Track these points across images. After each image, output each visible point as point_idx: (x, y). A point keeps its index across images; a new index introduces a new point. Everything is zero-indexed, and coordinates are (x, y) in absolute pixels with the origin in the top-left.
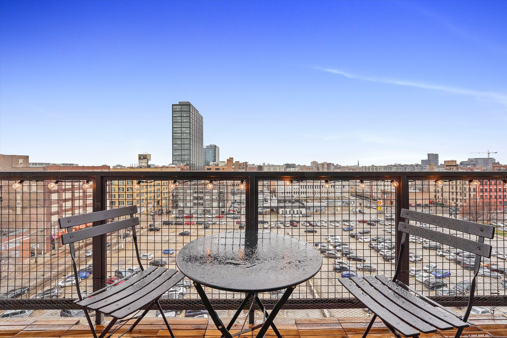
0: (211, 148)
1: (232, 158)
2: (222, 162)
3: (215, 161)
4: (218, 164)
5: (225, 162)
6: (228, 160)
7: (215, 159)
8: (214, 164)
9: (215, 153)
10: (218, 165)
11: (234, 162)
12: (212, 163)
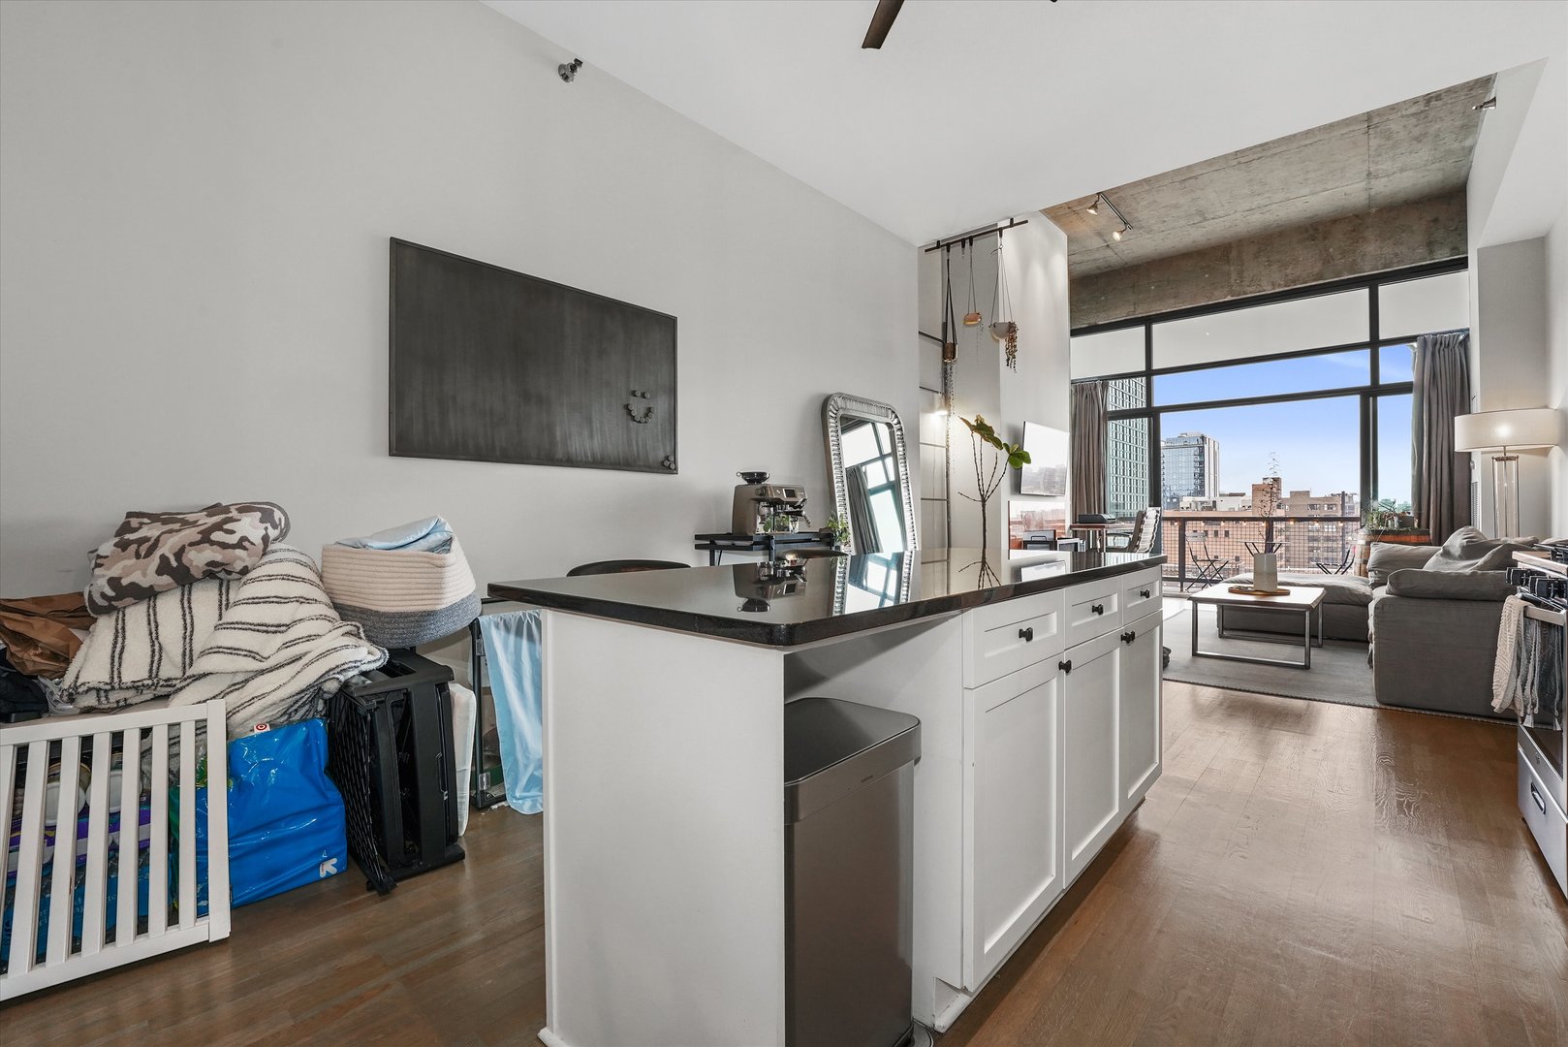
0: (1185, 446)
1: (1276, 480)
2: (1231, 495)
3: (1200, 492)
4: (1214, 502)
5: (1243, 495)
6: (1256, 488)
7: (1202, 485)
8: (1196, 503)
9: (1202, 463)
11: (1285, 494)
12: (1190, 499)
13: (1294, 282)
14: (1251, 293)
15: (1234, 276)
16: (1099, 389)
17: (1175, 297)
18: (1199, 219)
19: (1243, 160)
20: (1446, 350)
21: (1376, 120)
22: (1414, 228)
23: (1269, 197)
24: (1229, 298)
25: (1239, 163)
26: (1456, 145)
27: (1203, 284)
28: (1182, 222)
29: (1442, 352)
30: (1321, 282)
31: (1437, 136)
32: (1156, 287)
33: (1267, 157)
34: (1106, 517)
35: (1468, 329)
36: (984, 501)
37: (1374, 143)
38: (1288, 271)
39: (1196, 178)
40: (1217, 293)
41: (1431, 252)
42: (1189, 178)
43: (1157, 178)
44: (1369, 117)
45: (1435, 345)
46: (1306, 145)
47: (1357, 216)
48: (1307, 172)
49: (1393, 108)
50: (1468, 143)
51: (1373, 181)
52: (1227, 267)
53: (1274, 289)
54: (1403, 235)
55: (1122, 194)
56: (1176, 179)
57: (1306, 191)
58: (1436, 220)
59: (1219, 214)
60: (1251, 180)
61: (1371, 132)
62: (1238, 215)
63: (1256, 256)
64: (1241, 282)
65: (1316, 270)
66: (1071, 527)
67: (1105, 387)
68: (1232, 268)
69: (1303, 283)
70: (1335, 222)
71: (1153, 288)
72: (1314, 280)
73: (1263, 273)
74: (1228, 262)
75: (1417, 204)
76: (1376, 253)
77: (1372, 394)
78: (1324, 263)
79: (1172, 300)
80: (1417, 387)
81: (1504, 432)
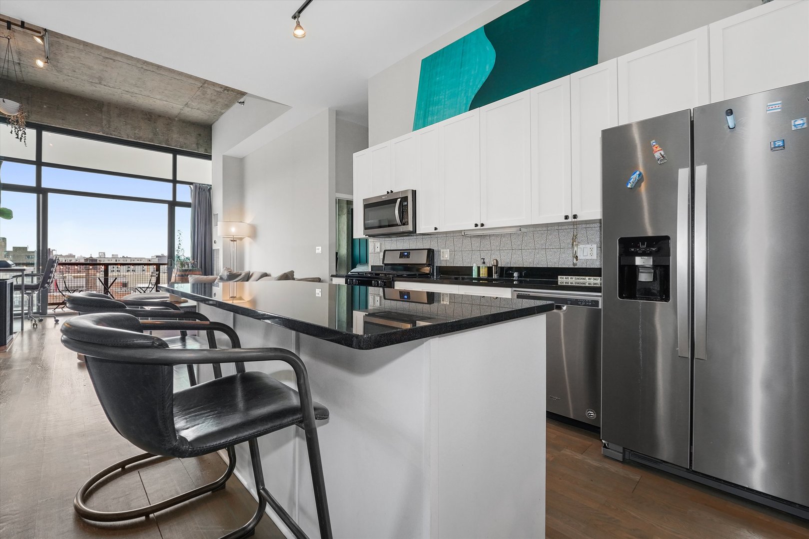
14: (115, 135)
15: (105, 122)
17: (63, 119)
18: (97, 81)
19: (145, 67)
20: (204, 191)
21: (206, 85)
22: (192, 135)
23: (141, 91)
24: (101, 134)
25: (142, 68)
26: (219, 110)
27: (84, 119)
28: (85, 78)
29: (202, 192)
30: (152, 144)
31: (217, 103)
32: (48, 107)
33: (156, 73)
35: (211, 185)
37: (198, 93)
38: (135, 130)
39: (114, 61)
40: (94, 128)
41: (198, 148)
42: (111, 59)
43: (92, 46)
44: (206, 81)
45: (200, 188)
46: (175, 79)
47: (170, 118)
48: (166, 90)
49: (214, 84)
50: (223, 111)
51: (186, 108)
52: (100, 115)
54: (188, 136)
55: (61, 41)
56: (103, 54)
57: (159, 97)
58: (200, 135)
59: (110, 84)
60: (140, 79)
61: (201, 88)
62: (120, 91)
63: (118, 116)
64: (109, 127)
65: (150, 137)
68: (103, 117)
69: (143, 141)
70: (160, 116)
71: (45, 106)
72: (149, 141)
73: (122, 127)
74: (101, 111)
75: (193, 124)
76: (176, 139)
77: (173, 205)
78: (154, 135)
79: (61, 121)
80: (193, 205)
81: (233, 230)
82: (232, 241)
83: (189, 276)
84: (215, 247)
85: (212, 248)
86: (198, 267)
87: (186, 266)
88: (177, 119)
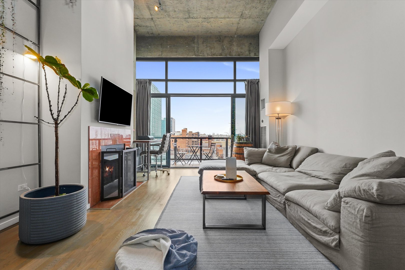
1: (186, 129)
2: (177, 132)
5: (180, 132)
6: (183, 130)
10: (174, 134)
11: (188, 132)
13: (214, 55)
14: (201, 56)
15: (196, 48)
16: (148, 84)
17: (176, 52)
18: (188, 15)
20: (254, 85)
22: (246, 45)
24: (194, 57)
27: (186, 49)
28: (181, 15)
29: (253, 85)
32: (170, 47)
34: (150, 137)
35: (259, 79)
36: (57, 124)
38: (212, 50)
40: (190, 54)
41: (250, 54)
45: (251, 83)
47: (231, 37)
51: (241, 20)
52: (193, 45)
53: (208, 56)
54: (243, 46)
58: (251, 44)
59: (194, 15)
63: (203, 43)
64: (198, 51)
65: (220, 52)
66: (134, 142)
67: (150, 84)
68: (195, 46)
69: (216, 56)
70: (225, 37)
71: (168, 47)
72: (220, 56)
73: (205, 50)
74: (194, 43)
75: (247, 37)
76: (235, 50)
77: (234, 96)
78: (222, 50)
79: (175, 53)
80: (246, 96)
81: (278, 109)
82: (277, 118)
83: (244, 148)
84: (262, 125)
85: (260, 127)
86: (250, 141)
87: (242, 140)
88: (236, 36)
